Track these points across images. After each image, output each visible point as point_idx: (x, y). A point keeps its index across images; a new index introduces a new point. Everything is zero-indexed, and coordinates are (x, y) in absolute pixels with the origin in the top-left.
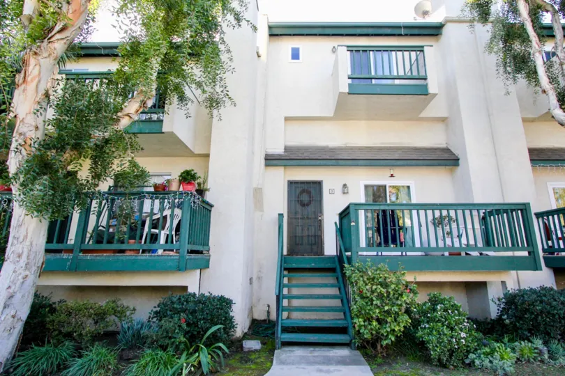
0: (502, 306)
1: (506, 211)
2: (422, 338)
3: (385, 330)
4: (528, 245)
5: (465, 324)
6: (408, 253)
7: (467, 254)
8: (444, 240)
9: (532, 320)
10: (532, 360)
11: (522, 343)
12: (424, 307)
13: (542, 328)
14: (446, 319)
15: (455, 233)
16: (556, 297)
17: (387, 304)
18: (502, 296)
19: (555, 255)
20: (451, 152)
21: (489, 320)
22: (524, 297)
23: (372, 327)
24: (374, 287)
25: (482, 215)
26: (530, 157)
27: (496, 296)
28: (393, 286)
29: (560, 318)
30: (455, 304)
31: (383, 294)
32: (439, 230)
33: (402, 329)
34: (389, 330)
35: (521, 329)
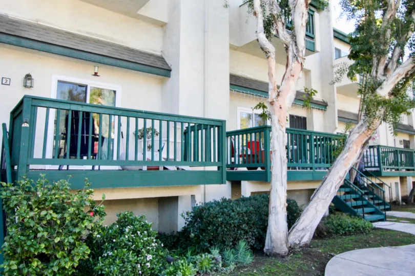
0: (190, 219)
1: (206, 127)
2: (102, 270)
3: (50, 271)
4: (219, 160)
5: (153, 244)
6: (103, 168)
7: (165, 168)
8: (144, 154)
9: (213, 232)
10: (209, 271)
11: (203, 255)
12: (110, 231)
13: (220, 238)
14: (133, 242)
15: (156, 147)
16: (234, 208)
17: (59, 234)
18: (190, 210)
19: (235, 170)
20: (165, 61)
21: (175, 233)
22: (209, 210)
23: (31, 270)
24: (43, 213)
25: (185, 128)
26: (230, 82)
27: (186, 211)
28: (71, 210)
29: (235, 226)
30: (145, 224)
31: (55, 222)
32: (141, 142)
33: (76, 265)
34: (56, 269)
35: (203, 240)
